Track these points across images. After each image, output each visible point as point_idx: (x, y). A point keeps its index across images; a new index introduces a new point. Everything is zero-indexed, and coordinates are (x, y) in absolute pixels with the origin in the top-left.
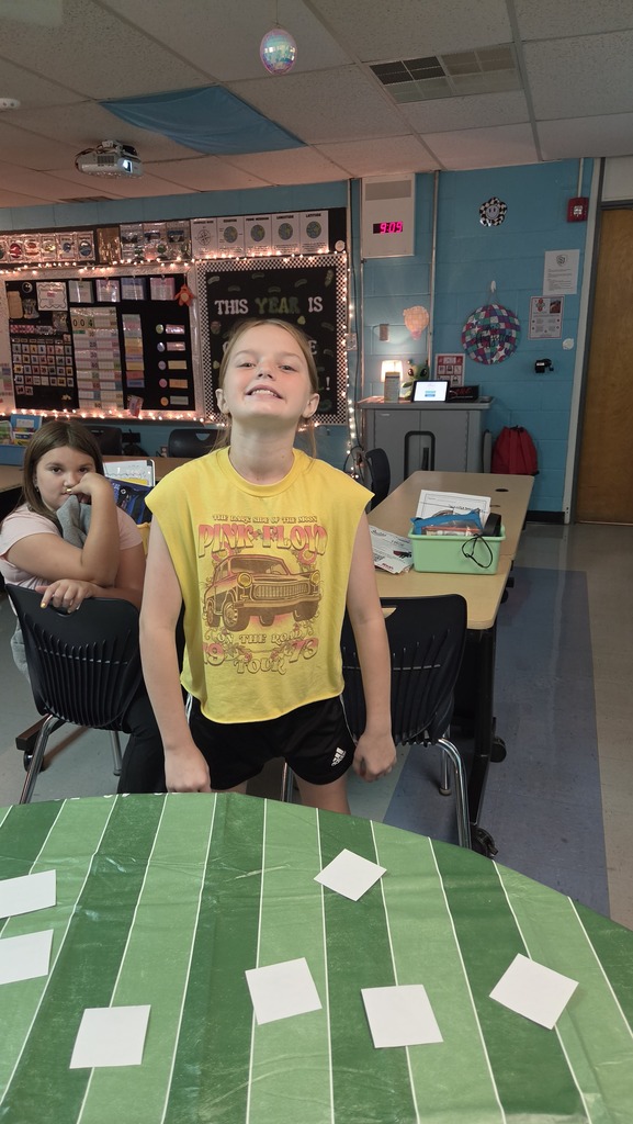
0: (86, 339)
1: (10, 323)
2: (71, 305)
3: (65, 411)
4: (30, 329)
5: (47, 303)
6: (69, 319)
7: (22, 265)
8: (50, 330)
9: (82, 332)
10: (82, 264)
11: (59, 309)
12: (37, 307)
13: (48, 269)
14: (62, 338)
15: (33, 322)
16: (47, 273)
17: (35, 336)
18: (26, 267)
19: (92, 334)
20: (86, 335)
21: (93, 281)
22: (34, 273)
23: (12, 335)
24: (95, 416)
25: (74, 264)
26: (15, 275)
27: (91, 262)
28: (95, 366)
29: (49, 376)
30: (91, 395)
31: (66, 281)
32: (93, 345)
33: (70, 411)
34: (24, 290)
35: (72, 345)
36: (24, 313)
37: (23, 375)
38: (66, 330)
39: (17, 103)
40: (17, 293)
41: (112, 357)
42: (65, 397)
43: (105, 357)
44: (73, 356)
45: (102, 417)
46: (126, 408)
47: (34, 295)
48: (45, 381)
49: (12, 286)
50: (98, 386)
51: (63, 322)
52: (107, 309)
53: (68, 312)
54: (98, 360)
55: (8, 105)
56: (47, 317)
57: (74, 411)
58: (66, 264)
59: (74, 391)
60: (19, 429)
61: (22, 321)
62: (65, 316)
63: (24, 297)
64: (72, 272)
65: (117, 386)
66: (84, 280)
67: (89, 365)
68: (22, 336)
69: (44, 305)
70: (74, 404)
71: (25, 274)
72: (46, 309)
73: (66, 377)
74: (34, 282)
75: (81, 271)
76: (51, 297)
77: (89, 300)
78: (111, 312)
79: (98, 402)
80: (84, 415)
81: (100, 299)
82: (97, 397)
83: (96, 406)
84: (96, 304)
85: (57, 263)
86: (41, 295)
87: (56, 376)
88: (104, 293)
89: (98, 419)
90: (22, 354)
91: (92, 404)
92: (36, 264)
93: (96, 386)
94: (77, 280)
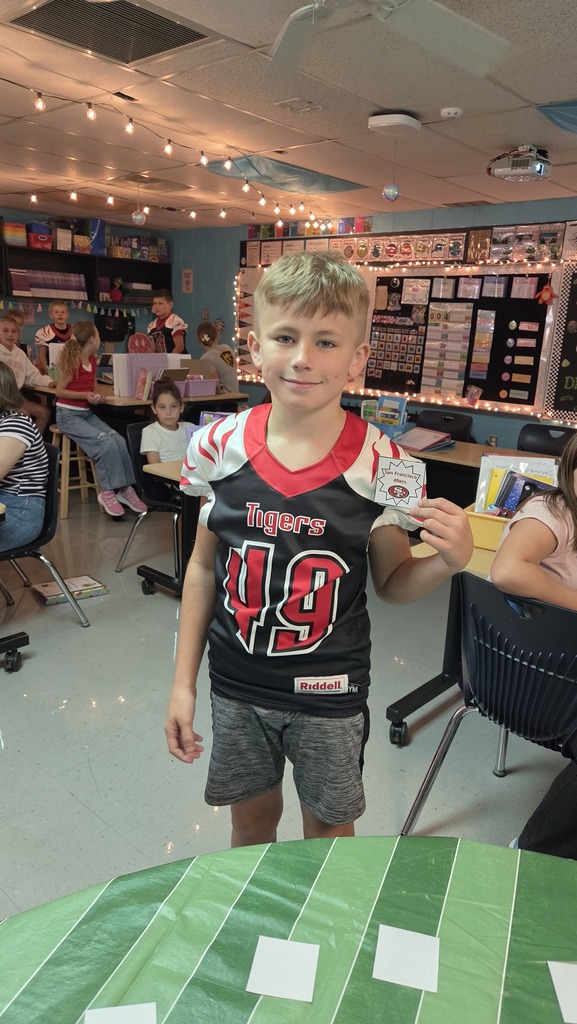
0: (439, 331)
1: (374, 314)
2: (431, 300)
3: (406, 394)
4: (390, 320)
5: (410, 297)
6: (427, 313)
7: (393, 263)
8: (409, 322)
9: (437, 325)
10: (448, 263)
11: (420, 303)
12: (400, 301)
13: (418, 267)
14: (417, 329)
15: (395, 314)
16: (416, 271)
17: (394, 326)
18: (398, 265)
19: (446, 327)
20: (440, 328)
21: (457, 279)
22: (404, 270)
23: (373, 324)
24: (433, 401)
25: (442, 263)
26: (386, 272)
27: (458, 262)
28: (442, 356)
29: (398, 362)
30: (433, 382)
31: (431, 278)
32: (445, 337)
33: (411, 394)
34: (392, 286)
35: (425, 336)
36: (388, 305)
37: (376, 359)
38: (423, 322)
39: (459, 111)
40: (385, 288)
41: (460, 349)
42: (409, 382)
43: (454, 349)
44: (424, 346)
45: (440, 403)
46: (464, 396)
47: (399, 290)
48: (394, 367)
49: (383, 281)
50: (442, 374)
51: (421, 315)
52: (465, 305)
53: (428, 306)
54: (446, 351)
55: (452, 114)
56: (407, 310)
57: (415, 395)
58: (435, 263)
59: (418, 378)
60: (385, 409)
61: (385, 312)
62: (425, 309)
63: (390, 291)
64: (439, 270)
65: (459, 376)
66: (448, 277)
67: (436, 354)
68: (382, 325)
69: (407, 298)
70: (416, 389)
71: (396, 271)
72: (408, 303)
73: (414, 364)
74: (401, 279)
75: (447, 269)
76: (415, 293)
77: (449, 296)
78: (468, 308)
79: (438, 389)
80: (423, 400)
81: (461, 295)
82: (439, 384)
83: (436, 392)
84: (456, 299)
85: (426, 261)
86: (407, 290)
87: (405, 362)
88: (465, 291)
89: (435, 405)
90: (379, 340)
91: (434, 389)
92: (406, 262)
93: (440, 374)
94: (442, 277)
